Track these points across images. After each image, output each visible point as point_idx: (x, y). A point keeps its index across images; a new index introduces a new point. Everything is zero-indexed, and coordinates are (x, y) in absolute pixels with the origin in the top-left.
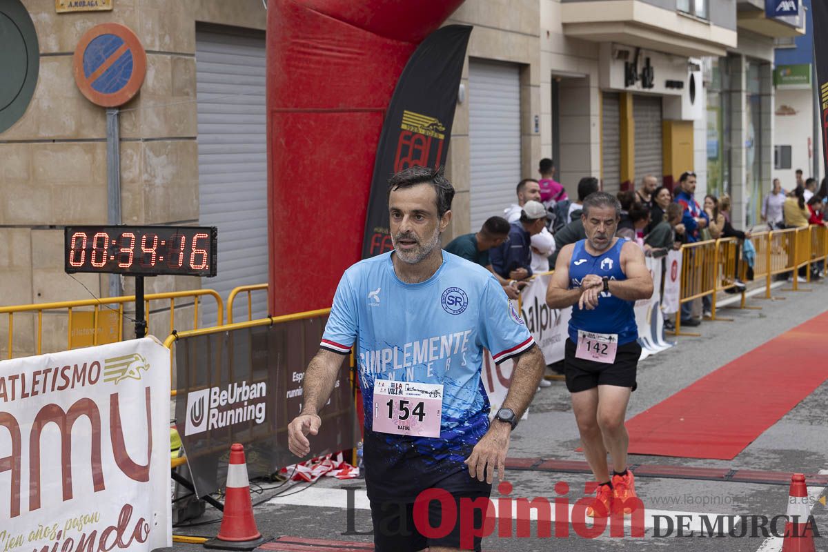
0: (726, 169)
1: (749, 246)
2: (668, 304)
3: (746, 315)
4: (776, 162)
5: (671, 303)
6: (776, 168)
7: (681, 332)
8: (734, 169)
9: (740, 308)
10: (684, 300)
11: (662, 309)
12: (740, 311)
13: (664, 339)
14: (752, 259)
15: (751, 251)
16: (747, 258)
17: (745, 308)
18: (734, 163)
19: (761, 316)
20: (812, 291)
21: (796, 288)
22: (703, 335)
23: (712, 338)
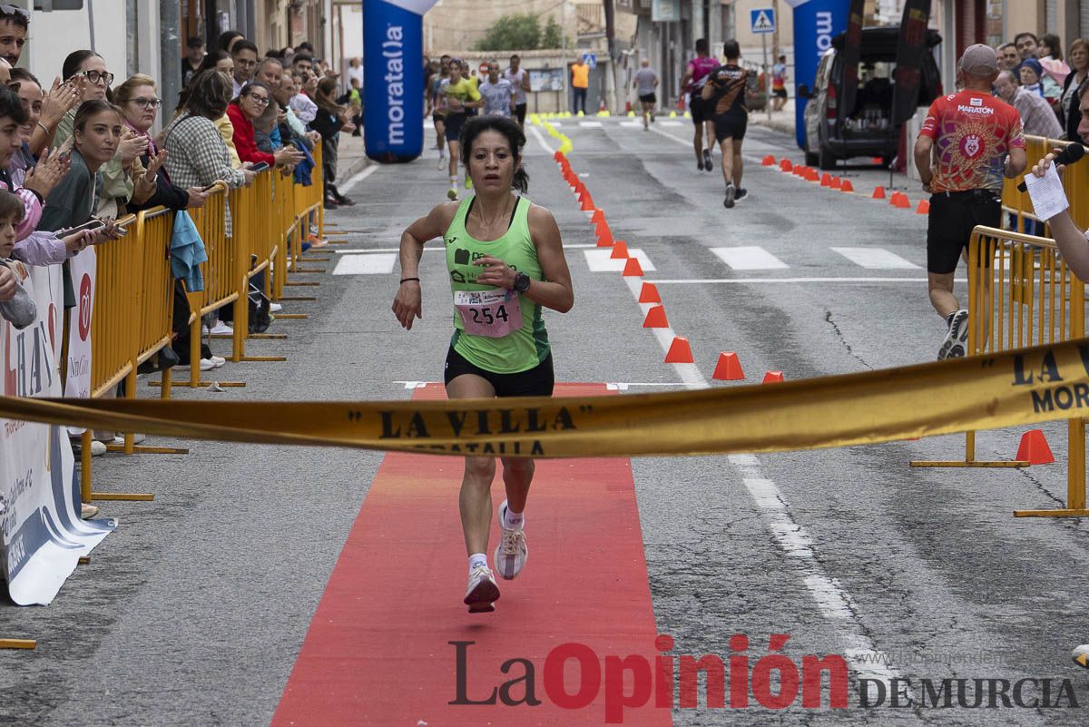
7: (94, 493)
15: (194, 244)
16: (185, 266)
20: (285, 359)
21: (241, 355)
22: (159, 499)
23: (194, 505)
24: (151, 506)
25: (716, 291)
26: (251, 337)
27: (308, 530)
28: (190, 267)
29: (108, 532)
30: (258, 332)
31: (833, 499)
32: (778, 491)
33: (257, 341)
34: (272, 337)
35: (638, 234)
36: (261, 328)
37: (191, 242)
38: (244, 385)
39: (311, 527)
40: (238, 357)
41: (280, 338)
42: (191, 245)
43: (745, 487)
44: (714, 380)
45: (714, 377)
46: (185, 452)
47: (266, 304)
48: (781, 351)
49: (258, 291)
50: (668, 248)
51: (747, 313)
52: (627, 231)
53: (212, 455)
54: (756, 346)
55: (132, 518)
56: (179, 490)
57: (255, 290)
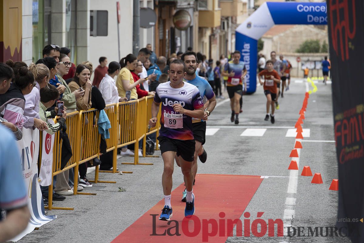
0: (46, 35)
1: (104, 117)
2: (44, 177)
3: (105, 189)
4: (91, 29)
5: (47, 175)
6: (91, 35)
7: (53, 206)
8: (53, 35)
9: (94, 182)
10: (55, 173)
11: (40, 182)
12: (96, 185)
13: (44, 213)
14: (107, 130)
15: (106, 122)
16: (103, 130)
17: (98, 182)
18: (53, 31)
19: (121, 190)
20: (153, 164)
21: (137, 162)
22: (76, 209)
23: (87, 212)
24: (72, 212)
25: (325, 145)
26: (147, 157)
27: (120, 221)
28: (105, 130)
29: (52, 220)
30: (150, 154)
31: (312, 217)
32: (294, 213)
33: (148, 158)
34: (154, 157)
35: (313, 124)
36: (152, 153)
37: (105, 121)
38: (132, 173)
39: (122, 220)
40: (136, 163)
41: (157, 157)
42: (105, 122)
43: (284, 212)
44: (301, 176)
45: (301, 175)
46: (95, 194)
47: (153, 145)
48: (333, 166)
49: (150, 140)
50: (320, 129)
51: (331, 153)
52: (310, 122)
53: (104, 196)
54: (325, 165)
55: (62, 216)
56: (85, 207)
57: (149, 139)
